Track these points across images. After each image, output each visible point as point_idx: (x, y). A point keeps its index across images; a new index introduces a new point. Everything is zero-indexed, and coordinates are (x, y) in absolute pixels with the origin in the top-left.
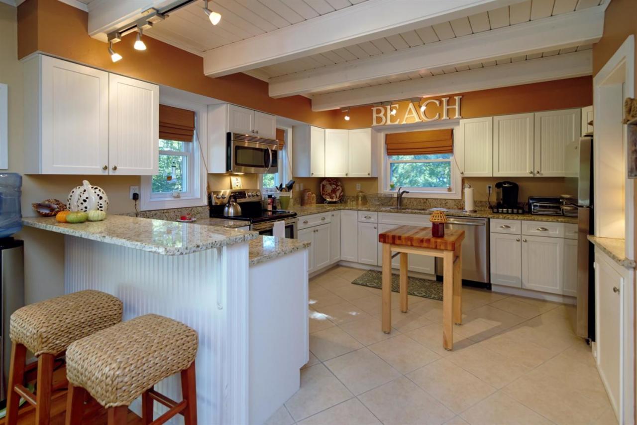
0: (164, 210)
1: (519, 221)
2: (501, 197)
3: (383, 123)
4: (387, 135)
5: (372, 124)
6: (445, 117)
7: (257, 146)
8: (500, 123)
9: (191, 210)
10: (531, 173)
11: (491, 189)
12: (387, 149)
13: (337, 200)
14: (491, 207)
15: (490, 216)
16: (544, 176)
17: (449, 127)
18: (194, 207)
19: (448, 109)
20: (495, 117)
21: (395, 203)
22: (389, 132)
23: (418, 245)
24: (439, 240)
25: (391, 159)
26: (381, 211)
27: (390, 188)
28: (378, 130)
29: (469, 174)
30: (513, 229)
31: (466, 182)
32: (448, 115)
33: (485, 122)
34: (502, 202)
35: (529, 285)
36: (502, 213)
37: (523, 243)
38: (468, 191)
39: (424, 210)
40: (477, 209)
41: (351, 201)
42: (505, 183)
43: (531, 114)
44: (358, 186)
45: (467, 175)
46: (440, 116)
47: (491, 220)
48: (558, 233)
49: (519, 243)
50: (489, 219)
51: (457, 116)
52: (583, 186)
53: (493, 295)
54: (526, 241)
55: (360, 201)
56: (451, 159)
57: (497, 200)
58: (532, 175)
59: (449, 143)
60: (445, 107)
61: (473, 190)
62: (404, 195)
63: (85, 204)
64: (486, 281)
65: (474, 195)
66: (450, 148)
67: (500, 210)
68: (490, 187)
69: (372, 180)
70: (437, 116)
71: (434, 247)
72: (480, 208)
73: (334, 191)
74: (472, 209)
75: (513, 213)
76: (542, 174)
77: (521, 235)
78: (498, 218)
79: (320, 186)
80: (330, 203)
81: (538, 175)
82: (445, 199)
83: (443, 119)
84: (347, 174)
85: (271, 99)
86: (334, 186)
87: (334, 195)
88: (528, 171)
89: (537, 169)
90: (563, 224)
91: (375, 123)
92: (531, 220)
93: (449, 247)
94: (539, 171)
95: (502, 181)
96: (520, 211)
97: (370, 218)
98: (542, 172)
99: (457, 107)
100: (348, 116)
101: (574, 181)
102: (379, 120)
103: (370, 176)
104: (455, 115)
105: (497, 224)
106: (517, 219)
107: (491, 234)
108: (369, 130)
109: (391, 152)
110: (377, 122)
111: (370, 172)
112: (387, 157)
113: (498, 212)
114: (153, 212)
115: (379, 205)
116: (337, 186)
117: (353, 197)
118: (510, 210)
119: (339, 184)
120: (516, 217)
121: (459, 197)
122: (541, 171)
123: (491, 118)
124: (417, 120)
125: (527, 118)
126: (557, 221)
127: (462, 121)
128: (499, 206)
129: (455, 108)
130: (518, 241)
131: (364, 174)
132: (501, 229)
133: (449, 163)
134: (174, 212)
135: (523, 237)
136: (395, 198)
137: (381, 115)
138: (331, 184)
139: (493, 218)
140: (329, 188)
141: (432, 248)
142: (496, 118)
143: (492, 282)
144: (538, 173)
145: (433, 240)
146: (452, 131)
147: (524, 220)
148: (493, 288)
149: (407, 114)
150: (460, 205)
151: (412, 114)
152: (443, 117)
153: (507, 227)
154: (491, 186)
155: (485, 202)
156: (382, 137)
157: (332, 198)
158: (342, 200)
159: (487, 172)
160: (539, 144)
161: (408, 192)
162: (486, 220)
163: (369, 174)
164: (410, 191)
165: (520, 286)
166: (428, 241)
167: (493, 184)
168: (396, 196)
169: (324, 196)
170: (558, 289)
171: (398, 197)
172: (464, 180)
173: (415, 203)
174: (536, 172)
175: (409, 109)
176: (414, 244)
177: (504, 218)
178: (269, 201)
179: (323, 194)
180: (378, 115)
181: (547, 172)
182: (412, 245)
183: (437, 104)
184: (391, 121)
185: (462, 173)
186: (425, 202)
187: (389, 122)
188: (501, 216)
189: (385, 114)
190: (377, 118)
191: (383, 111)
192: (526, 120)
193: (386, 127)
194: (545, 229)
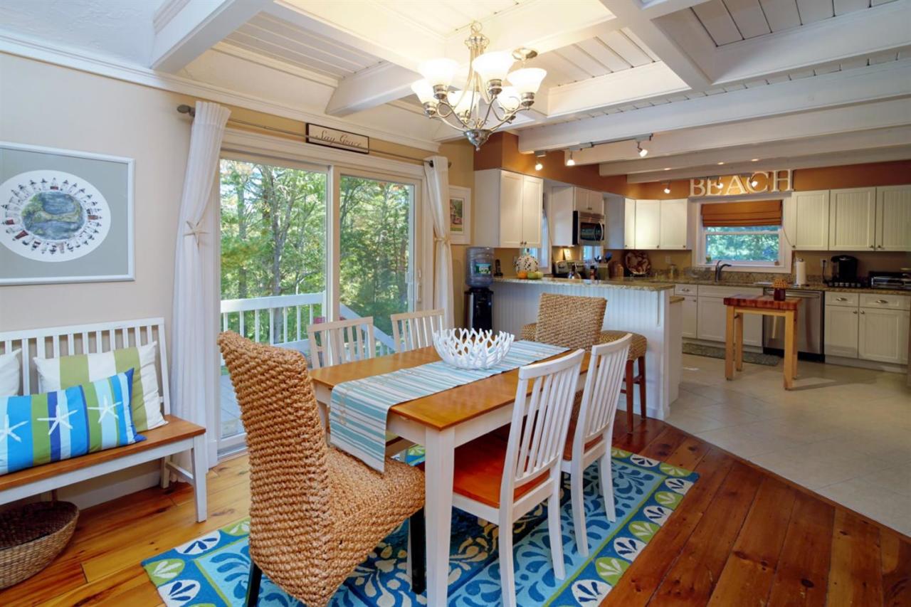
1: (857, 294)
2: (838, 271)
3: (702, 194)
4: (703, 206)
5: (689, 194)
6: (775, 189)
7: (590, 221)
8: (838, 197)
10: (872, 247)
11: (826, 264)
12: (703, 220)
13: (644, 273)
14: (825, 282)
15: (825, 289)
16: (887, 250)
17: (778, 198)
19: (779, 182)
20: (832, 191)
21: (713, 276)
22: (705, 203)
23: (762, 306)
24: (782, 302)
25: (706, 231)
26: (701, 284)
27: (706, 261)
28: (693, 200)
29: (801, 247)
30: (850, 302)
31: (796, 254)
32: (778, 187)
33: (821, 195)
34: (838, 276)
35: (865, 355)
36: (839, 287)
37: (861, 316)
38: (799, 265)
39: (747, 283)
40: (809, 283)
41: (658, 274)
42: (842, 257)
43: (874, 188)
44: (668, 260)
45: (799, 248)
46: (769, 188)
47: (827, 293)
48: (898, 305)
49: (857, 315)
50: (824, 292)
51: (789, 188)
53: (826, 366)
54: (863, 313)
55: (671, 274)
56: (779, 231)
57: (833, 274)
58: (872, 250)
59: (777, 215)
60: (775, 179)
61: (806, 264)
62: (723, 269)
63: (530, 268)
64: (819, 352)
65: (806, 267)
66: (779, 220)
67: (836, 284)
68: (824, 261)
69: (686, 252)
70: (766, 188)
71: (777, 307)
72: (812, 283)
73: (640, 264)
74: (803, 283)
75: (850, 287)
76: (884, 249)
77: (859, 307)
78: (834, 291)
79: (624, 259)
80: (636, 276)
81: (879, 250)
82: (772, 274)
83: (772, 191)
84: (658, 247)
85: (601, 177)
86: (640, 259)
87: (640, 268)
88: (868, 245)
89: (878, 243)
90: (903, 297)
91: (692, 194)
92: (870, 293)
93: (791, 308)
94: (881, 245)
95: (839, 255)
96: (859, 285)
97: (688, 290)
98: (884, 246)
99: (789, 180)
100: (668, 189)
102: (698, 190)
103: (685, 249)
104: (787, 188)
105: (832, 298)
106: (855, 292)
107: (826, 307)
108: (685, 201)
109: (707, 223)
110: (695, 193)
111: (685, 245)
112: (703, 228)
113: (833, 286)
115: (698, 278)
116: (643, 258)
117: (661, 270)
118: (847, 284)
119: (645, 256)
120: (853, 290)
121: (789, 271)
122: (882, 244)
123: (828, 191)
124: (743, 192)
125: (869, 192)
126: (898, 294)
127: (794, 194)
128: (834, 279)
129: (787, 181)
130: (855, 313)
131: (680, 247)
132: (837, 301)
133: (777, 236)
135: (860, 309)
136: (712, 271)
137: (701, 186)
138: (636, 257)
139: (829, 291)
140: (635, 261)
141: (775, 309)
143: (826, 353)
144: (879, 247)
145: (776, 302)
146: (781, 202)
147: (863, 292)
148: (827, 360)
149: (731, 184)
150: (790, 278)
151: (737, 185)
152: (772, 188)
153: (843, 299)
154: (826, 259)
155: (819, 276)
156: (698, 206)
157: (638, 271)
158: (649, 274)
159: (822, 246)
160: (881, 228)
161: (729, 266)
162: (821, 293)
163: (684, 247)
164: (733, 265)
165: (856, 357)
166: (771, 303)
167: (828, 259)
168: (714, 269)
169: (630, 269)
170: (895, 358)
171: (716, 271)
172: (794, 253)
173: (736, 277)
174: (877, 246)
175: (733, 180)
176: (758, 306)
177: (840, 291)
178: (592, 271)
179: (629, 267)
180: (697, 186)
181: (889, 247)
182: (756, 307)
183: (765, 176)
184: (712, 192)
185: (794, 247)
186: (748, 277)
187: (709, 194)
188: (837, 289)
189: (705, 185)
190: (695, 189)
191: (702, 182)
192: (867, 194)
193: (705, 198)
194: (884, 302)
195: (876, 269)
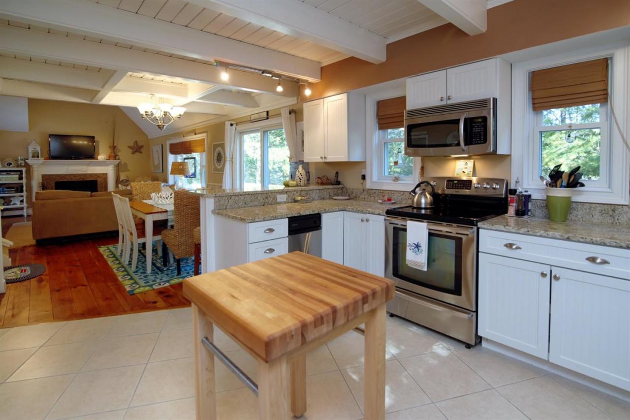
0: (380, 190)
9: (403, 194)
18: (406, 192)
114: (373, 191)
134: (388, 193)
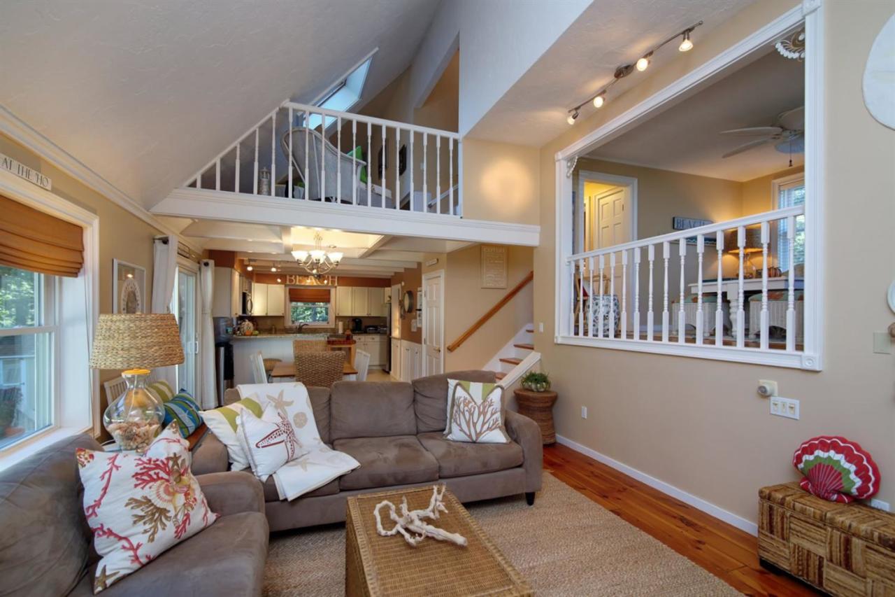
1: (364, 336)
2: (354, 326)
3: (293, 283)
4: (292, 290)
5: (286, 282)
8: (355, 291)
11: (350, 322)
12: (291, 298)
14: (351, 330)
15: (352, 334)
17: (330, 289)
19: (332, 280)
22: (293, 288)
25: (293, 305)
27: (291, 322)
28: (288, 286)
29: (339, 314)
31: (338, 318)
32: (331, 283)
33: (349, 289)
34: (355, 328)
38: (340, 324)
43: (367, 288)
44: (269, 322)
48: (378, 340)
52: (388, 319)
56: (329, 305)
58: (367, 315)
59: (328, 297)
60: (330, 279)
61: (343, 323)
65: (343, 325)
66: (328, 300)
69: (281, 317)
72: (346, 331)
74: (341, 332)
76: (371, 315)
82: (326, 328)
83: (329, 285)
84: (266, 314)
88: (366, 313)
89: (369, 312)
90: (379, 336)
91: (288, 283)
95: (355, 318)
96: (363, 332)
99: (336, 280)
100: (280, 279)
101: (386, 318)
104: (335, 284)
108: (283, 286)
109: (292, 300)
110: (290, 282)
111: (283, 313)
112: (291, 302)
118: (360, 332)
121: (335, 327)
122: (371, 313)
123: (352, 287)
124: (315, 284)
126: (377, 335)
127: (337, 287)
128: (354, 330)
131: (279, 314)
133: (328, 307)
136: (297, 327)
137: (293, 278)
139: (354, 335)
142: (354, 288)
146: (330, 291)
149: (309, 280)
150: (335, 331)
154: (350, 320)
155: (348, 328)
156: (289, 289)
159: (349, 314)
161: (306, 325)
163: (281, 314)
164: (309, 324)
170: (377, 363)
171: (300, 327)
172: (336, 317)
174: (369, 314)
175: (310, 277)
180: (291, 278)
181: (373, 314)
185: (336, 314)
187: (297, 283)
188: (357, 334)
189: (295, 278)
190: (290, 280)
191: (294, 276)
192: (365, 289)
193: (294, 285)
194: (373, 339)
195: (368, 324)
